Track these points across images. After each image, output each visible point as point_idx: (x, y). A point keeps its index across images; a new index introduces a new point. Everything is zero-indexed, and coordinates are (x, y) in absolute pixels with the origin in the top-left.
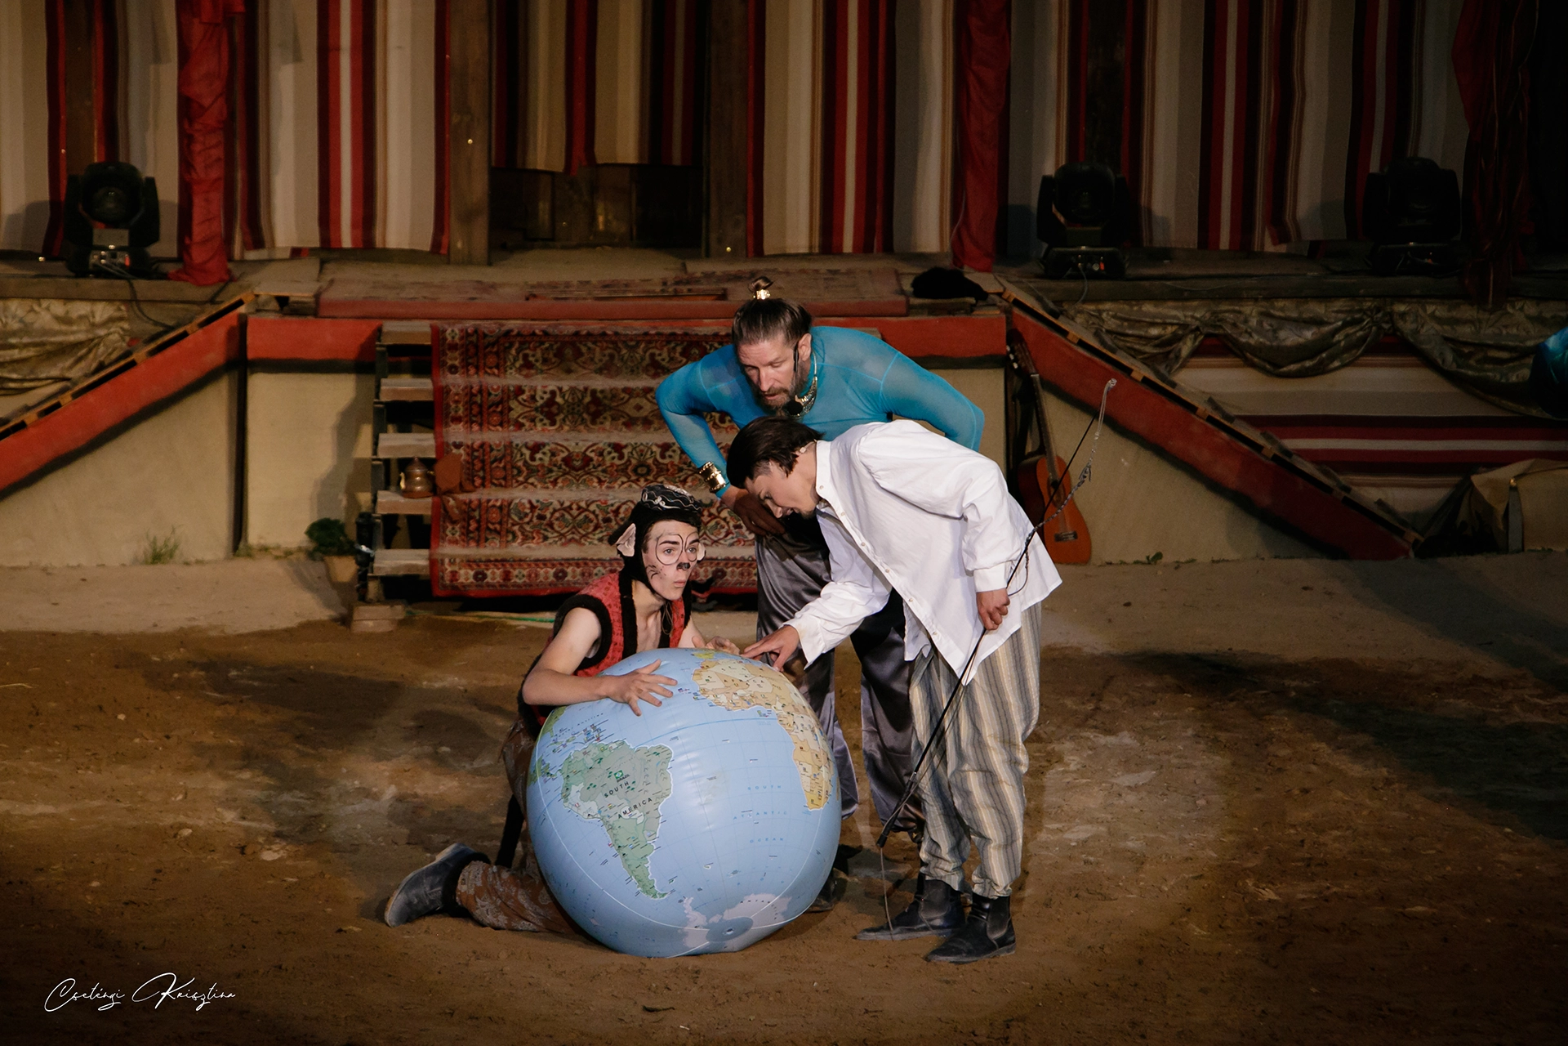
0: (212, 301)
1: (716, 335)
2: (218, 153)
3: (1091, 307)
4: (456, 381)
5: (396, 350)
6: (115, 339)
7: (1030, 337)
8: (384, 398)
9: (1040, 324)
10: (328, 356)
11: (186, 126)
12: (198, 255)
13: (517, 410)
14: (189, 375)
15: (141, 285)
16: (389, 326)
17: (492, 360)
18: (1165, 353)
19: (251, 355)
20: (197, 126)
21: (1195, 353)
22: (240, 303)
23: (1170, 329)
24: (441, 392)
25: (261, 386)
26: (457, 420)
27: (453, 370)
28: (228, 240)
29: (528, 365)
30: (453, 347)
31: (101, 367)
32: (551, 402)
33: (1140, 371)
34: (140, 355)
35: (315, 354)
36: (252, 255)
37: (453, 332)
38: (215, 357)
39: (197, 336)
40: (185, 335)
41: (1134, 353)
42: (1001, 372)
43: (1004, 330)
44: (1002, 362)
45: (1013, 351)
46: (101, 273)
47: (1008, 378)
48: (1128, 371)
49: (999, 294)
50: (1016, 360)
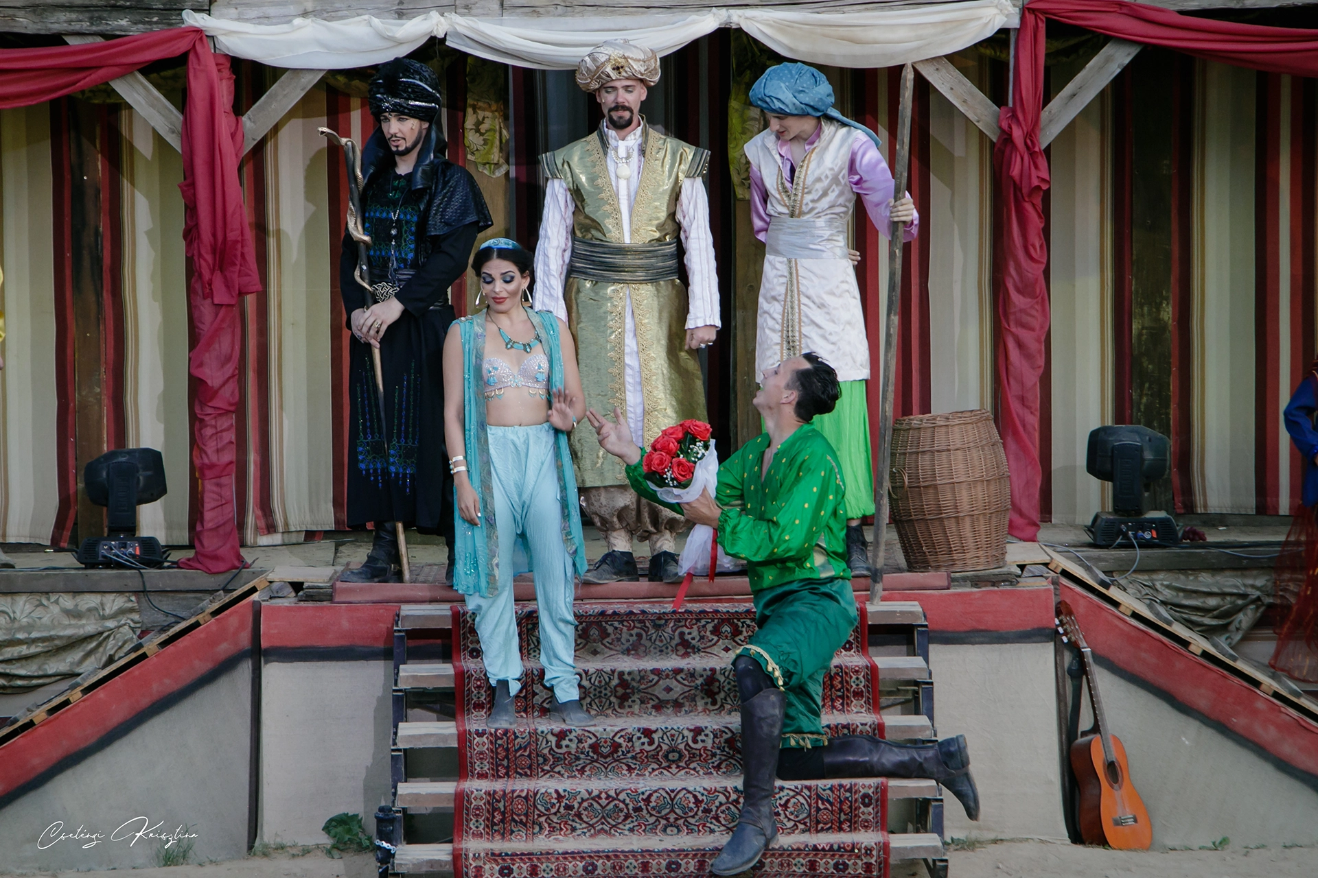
0: (227, 591)
2: (231, 436)
3: (1143, 577)
4: (477, 666)
5: (413, 634)
6: (125, 631)
7: (1080, 609)
8: (403, 686)
9: (1091, 595)
10: (343, 643)
11: (197, 409)
12: (210, 543)
14: (202, 667)
15: (151, 572)
16: (407, 610)
18: (1224, 625)
19: (264, 644)
20: (209, 410)
21: (1257, 625)
22: (253, 590)
23: (1229, 600)
24: (462, 677)
26: (479, 706)
28: (241, 525)
31: (112, 659)
33: (1200, 644)
34: (151, 644)
35: (331, 641)
36: (264, 540)
38: (228, 646)
39: (209, 625)
40: (197, 625)
41: (1190, 624)
42: (1050, 647)
43: (1053, 602)
44: (1053, 636)
45: (1062, 624)
46: (109, 564)
47: (1058, 652)
48: (1185, 644)
49: (1046, 565)
50: (1066, 633)
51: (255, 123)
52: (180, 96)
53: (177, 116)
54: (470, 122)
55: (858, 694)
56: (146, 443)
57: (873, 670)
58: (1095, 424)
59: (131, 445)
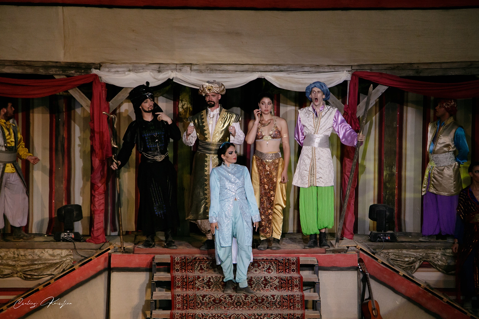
0: (100, 249)
1: (263, 259)
2: (103, 201)
3: (385, 251)
4: (178, 274)
5: (159, 264)
6: (68, 260)
7: (366, 261)
8: (155, 280)
9: (369, 257)
10: (137, 266)
11: (93, 192)
12: (96, 234)
13: (198, 284)
14: (92, 273)
15: (78, 244)
16: (157, 256)
17: (190, 267)
18: (410, 267)
19: (112, 266)
20: (97, 193)
21: (420, 267)
22: (109, 249)
23: (412, 259)
24: (173, 278)
25: (115, 276)
26: (178, 287)
27: (177, 270)
28: (106, 229)
29: (202, 269)
30: (177, 263)
31: (64, 270)
32: (209, 281)
33: (402, 273)
34: (76, 267)
35: (133, 266)
36: (113, 234)
37: (177, 259)
38: (100, 267)
39: (95, 260)
40: (91, 260)
41: (400, 266)
42: (356, 272)
43: (357, 258)
44: (356, 269)
45: (360, 265)
46: (64, 240)
47: (358, 274)
48: (398, 272)
49: (355, 247)
50: (361, 268)
51: (112, 104)
52: (90, 96)
53: (89, 102)
54: (180, 106)
55: (296, 286)
56: (77, 203)
57: (301, 278)
58: (372, 204)
59: (72, 203)
